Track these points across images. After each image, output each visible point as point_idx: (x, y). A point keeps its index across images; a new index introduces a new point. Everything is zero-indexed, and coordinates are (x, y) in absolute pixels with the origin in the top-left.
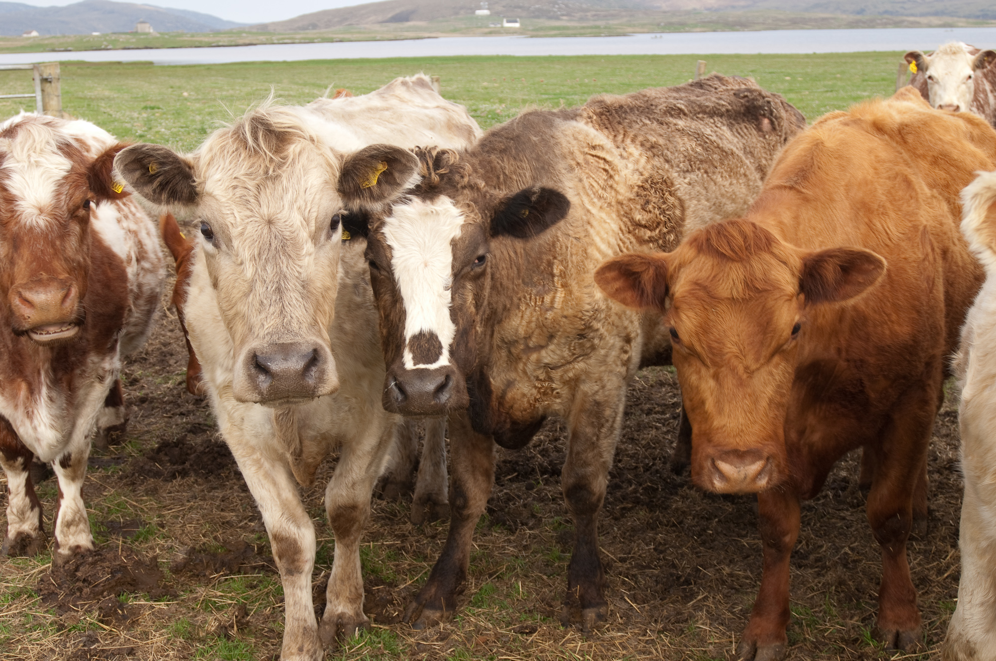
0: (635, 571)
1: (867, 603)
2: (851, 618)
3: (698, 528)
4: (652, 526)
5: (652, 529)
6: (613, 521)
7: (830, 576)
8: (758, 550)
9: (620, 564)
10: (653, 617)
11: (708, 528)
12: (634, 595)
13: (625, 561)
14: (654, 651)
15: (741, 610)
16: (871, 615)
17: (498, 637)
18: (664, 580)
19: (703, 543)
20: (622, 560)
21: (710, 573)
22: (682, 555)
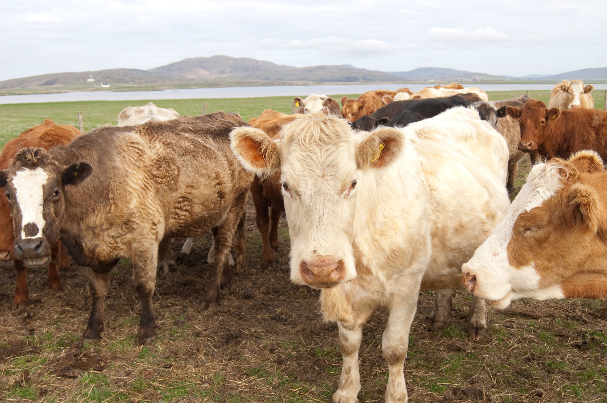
0: (212, 334)
1: (316, 337)
2: (311, 344)
3: (237, 312)
4: (216, 314)
5: (216, 315)
6: (198, 314)
7: (299, 328)
8: (265, 320)
9: (204, 332)
10: (224, 354)
11: (242, 312)
12: (214, 345)
13: (206, 331)
14: (228, 369)
15: (263, 347)
16: (318, 342)
17: (155, 371)
18: (226, 337)
19: (240, 319)
20: (205, 330)
21: (246, 332)
22: (232, 325)
